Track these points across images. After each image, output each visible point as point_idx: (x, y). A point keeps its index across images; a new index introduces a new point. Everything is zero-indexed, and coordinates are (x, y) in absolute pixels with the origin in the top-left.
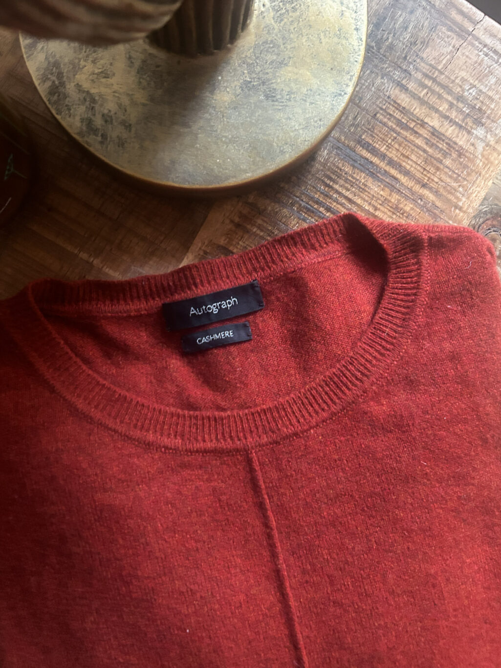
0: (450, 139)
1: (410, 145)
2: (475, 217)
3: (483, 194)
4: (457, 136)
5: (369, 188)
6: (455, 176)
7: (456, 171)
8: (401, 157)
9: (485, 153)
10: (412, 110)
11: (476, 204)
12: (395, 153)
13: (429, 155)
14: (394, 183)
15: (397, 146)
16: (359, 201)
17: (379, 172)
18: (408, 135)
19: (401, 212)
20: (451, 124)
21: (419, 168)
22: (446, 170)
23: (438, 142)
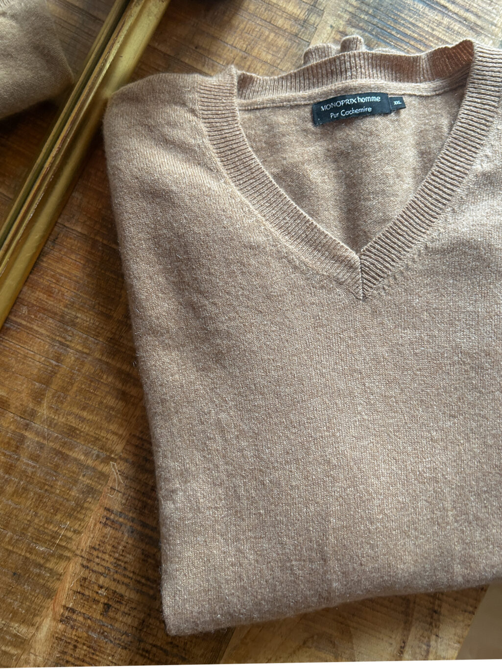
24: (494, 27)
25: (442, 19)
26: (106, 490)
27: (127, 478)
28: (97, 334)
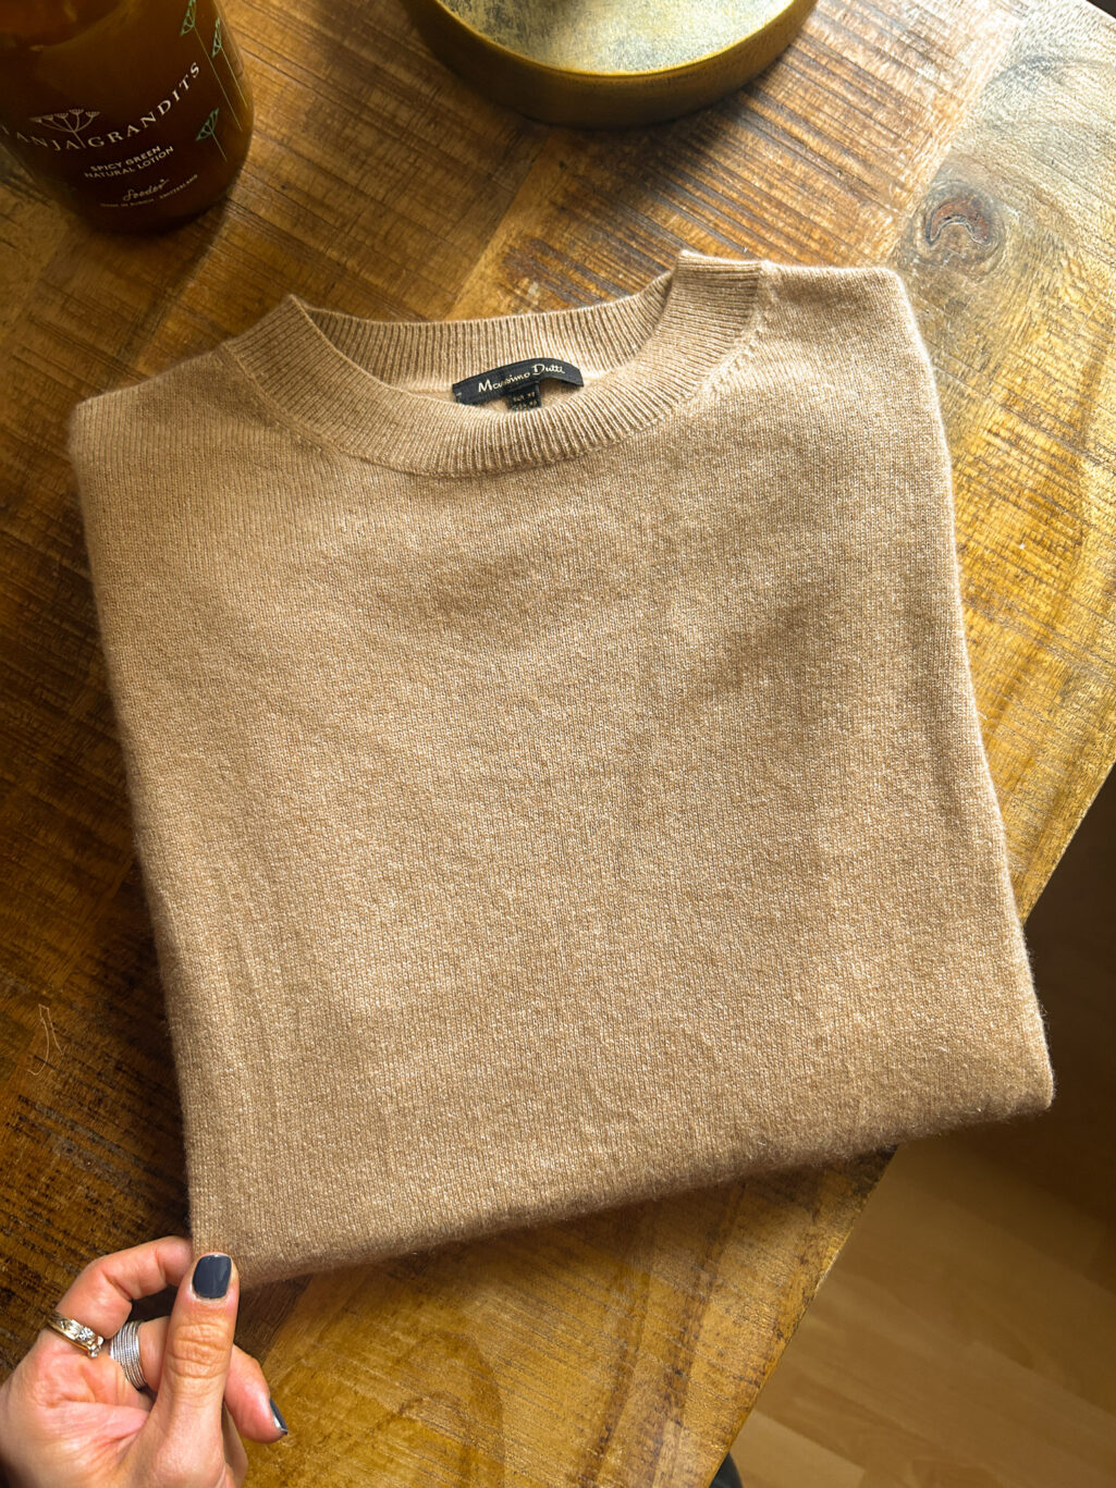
0: (882, 82)
1: (820, 89)
2: (925, 199)
3: (937, 163)
4: (894, 78)
5: (760, 154)
6: (892, 136)
7: (895, 130)
8: (809, 109)
9: (939, 102)
10: (823, 40)
11: (927, 178)
12: (798, 102)
13: (852, 106)
14: (798, 149)
15: (801, 92)
16: (746, 174)
17: (776, 132)
18: (819, 77)
19: (811, 190)
20: (884, 60)
21: (836, 125)
22: (878, 127)
23: (864, 86)
24: (898, 190)
25: (793, 165)
26: (25, 1060)
27: (69, 1040)
28: (33, 746)
